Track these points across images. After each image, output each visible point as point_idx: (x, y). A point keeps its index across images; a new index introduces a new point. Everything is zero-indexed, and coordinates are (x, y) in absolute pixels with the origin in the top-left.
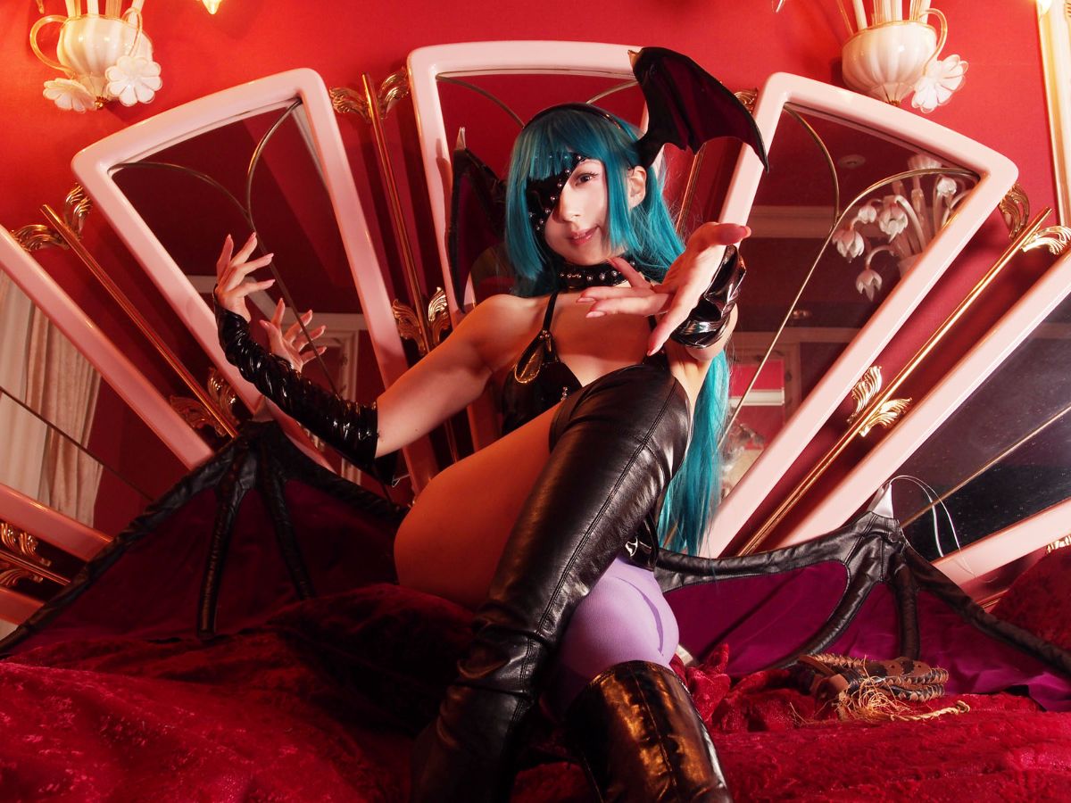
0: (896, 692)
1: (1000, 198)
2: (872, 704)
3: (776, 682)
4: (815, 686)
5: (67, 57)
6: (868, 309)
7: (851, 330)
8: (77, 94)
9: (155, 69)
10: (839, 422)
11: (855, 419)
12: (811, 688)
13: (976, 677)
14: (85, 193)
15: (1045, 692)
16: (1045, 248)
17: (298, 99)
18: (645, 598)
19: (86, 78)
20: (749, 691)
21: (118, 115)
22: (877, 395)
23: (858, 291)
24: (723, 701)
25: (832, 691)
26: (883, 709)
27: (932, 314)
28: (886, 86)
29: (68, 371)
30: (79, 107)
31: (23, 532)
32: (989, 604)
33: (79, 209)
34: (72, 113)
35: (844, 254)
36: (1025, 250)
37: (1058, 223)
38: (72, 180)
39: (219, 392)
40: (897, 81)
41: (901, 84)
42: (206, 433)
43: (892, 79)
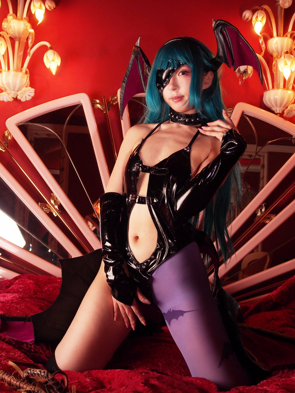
9: (33, 90)
33: (9, 138)
38: (5, 128)
39: (55, 202)
40: (280, 107)
41: (281, 108)
42: (50, 215)
43: (278, 106)
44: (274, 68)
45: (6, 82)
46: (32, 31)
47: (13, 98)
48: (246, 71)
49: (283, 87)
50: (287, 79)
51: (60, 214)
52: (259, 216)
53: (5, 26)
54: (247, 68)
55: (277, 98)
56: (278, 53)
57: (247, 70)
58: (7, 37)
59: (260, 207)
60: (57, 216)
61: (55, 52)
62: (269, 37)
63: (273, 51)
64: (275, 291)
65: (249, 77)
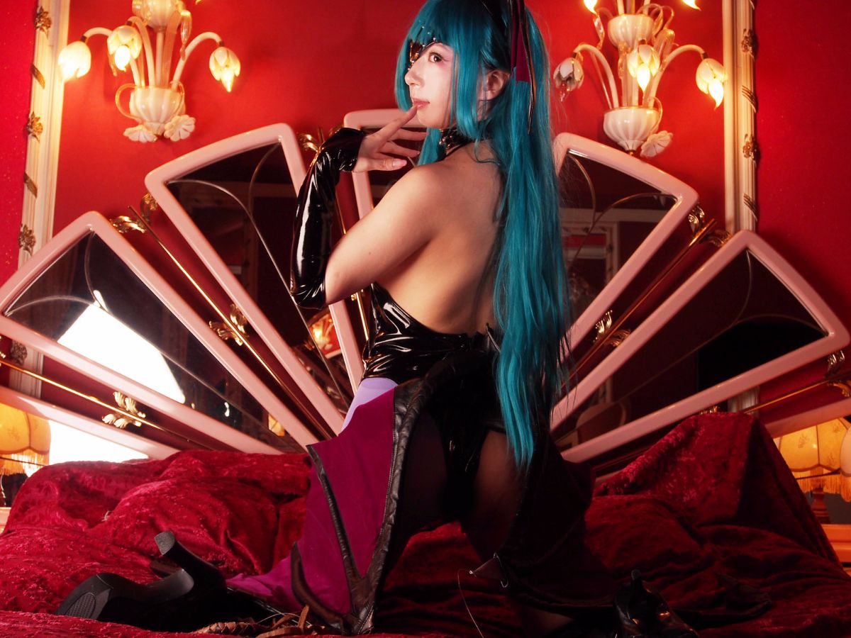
9: (191, 121)
14: (152, 199)
19: (148, 124)
31: (126, 397)
39: (238, 319)
40: (634, 139)
41: (636, 141)
42: (230, 343)
43: (631, 137)
44: (621, 70)
45: (144, 107)
46: (187, 14)
47: (157, 136)
48: (571, 76)
49: (637, 104)
50: (644, 89)
51: (249, 340)
52: (601, 335)
53: (138, 7)
54: (572, 71)
55: (626, 123)
56: (628, 43)
57: (573, 75)
58: (142, 26)
59: (604, 317)
60: (244, 344)
61: (229, 51)
62: (611, 15)
63: (618, 40)
64: (632, 464)
65: (576, 89)
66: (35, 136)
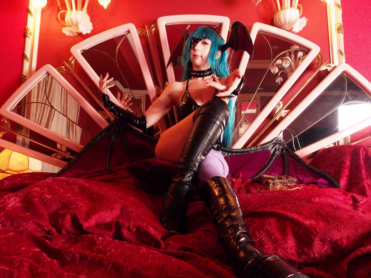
0: (284, 184)
1: (315, 56)
2: (278, 187)
3: (253, 182)
4: (264, 182)
5: (68, 22)
6: (278, 87)
7: (274, 93)
8: (71, 31)
9: (91, 24)
10: (271, 116)
11: (275, 115)
12: (263, 183)
13: (303, 180)
14: (74, 58)
15: (321, 183)
16: (327, 70)
17: (129, 32)
18: (220, 160)
19: (73, 27)
20: (247, 184)
21: (82, 37)
22: (281, 109)
23: (276, 82)
24: (240, 187)
25: (268, 184)
26: (281, 188)
27: (296, 87)
28: (285, 26)
29: (71, 106)
30: (72, 35)
31: (63, 146)
32: (308, 162)
33: (73, 62)
34: (70, 37)
35: (273, 73)
36: (321, 70)
37: (330, 63)
38: (70, 55)
40: (288, 24)
45: (70, 19)
49: (290, 7)
59: (279, 104)
66: (28, 37)
